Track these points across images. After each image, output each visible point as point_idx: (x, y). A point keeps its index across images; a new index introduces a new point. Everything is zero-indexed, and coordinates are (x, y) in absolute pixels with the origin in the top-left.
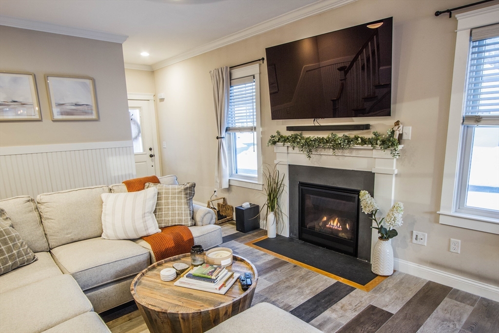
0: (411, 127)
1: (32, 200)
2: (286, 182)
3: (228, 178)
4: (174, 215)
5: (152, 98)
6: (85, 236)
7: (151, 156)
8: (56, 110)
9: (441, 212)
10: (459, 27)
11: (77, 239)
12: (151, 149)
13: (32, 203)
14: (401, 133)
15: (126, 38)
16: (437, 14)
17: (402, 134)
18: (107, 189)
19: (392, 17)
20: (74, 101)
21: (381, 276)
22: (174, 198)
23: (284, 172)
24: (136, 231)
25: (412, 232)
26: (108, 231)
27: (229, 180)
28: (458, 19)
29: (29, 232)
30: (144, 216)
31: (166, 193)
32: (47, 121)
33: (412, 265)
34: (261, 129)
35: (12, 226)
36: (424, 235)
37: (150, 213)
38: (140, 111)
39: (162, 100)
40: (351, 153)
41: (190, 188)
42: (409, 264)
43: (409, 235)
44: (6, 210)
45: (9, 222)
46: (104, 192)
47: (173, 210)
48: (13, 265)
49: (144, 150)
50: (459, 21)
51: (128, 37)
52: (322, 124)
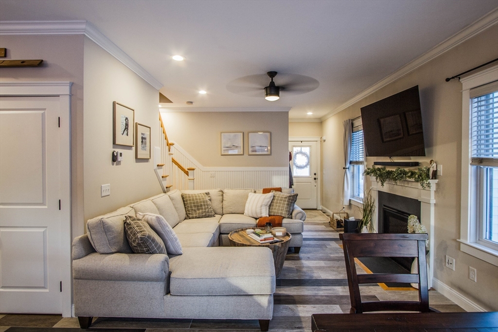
0: (442, 166)
1: (221, 191)
2: (376, 204)
3: (349, 198)
4: (278, 210)
5: (319, 139)
6: (237, 212)
7: (315, 179)
8: (250, 149)
9: (461, 240)
10: (464, 88)
11: (233, 212)
12: (315, 174)
13: (221, 192)
14: (435, 169)
15: (290, 108)
16: (448, 80)
17: (436, 171)
18: (253, 191)
19: (417, 86)
20: (260, 145)
21: (414, 288)
22: (282, 200)
23: (375, 197)
24: (256, 213)
25: (445, 256)
26: (246, 212)
27: (350, 200)
28: (462, 82)
29: (216, 205)
30: (261, 206)
31: (278, 197)
32: (246, 155)
33: (447, 288)
34: (365, 163)
35: (210, 200)
36: (452, 261)
37: (266, 206)
38: (310, 148)
39: (324, 141)
40: (408, 184)
41: (293, 196)
42: (444, 286)
43: (443, 258)
44: (210, 193)
45: (209, 198)
46: (251, 192)
47: (279, 206)
48: (205, 215)
49: (310, 174)
50: (463, 84)
51: (291, 107)
52: (395, 161)
